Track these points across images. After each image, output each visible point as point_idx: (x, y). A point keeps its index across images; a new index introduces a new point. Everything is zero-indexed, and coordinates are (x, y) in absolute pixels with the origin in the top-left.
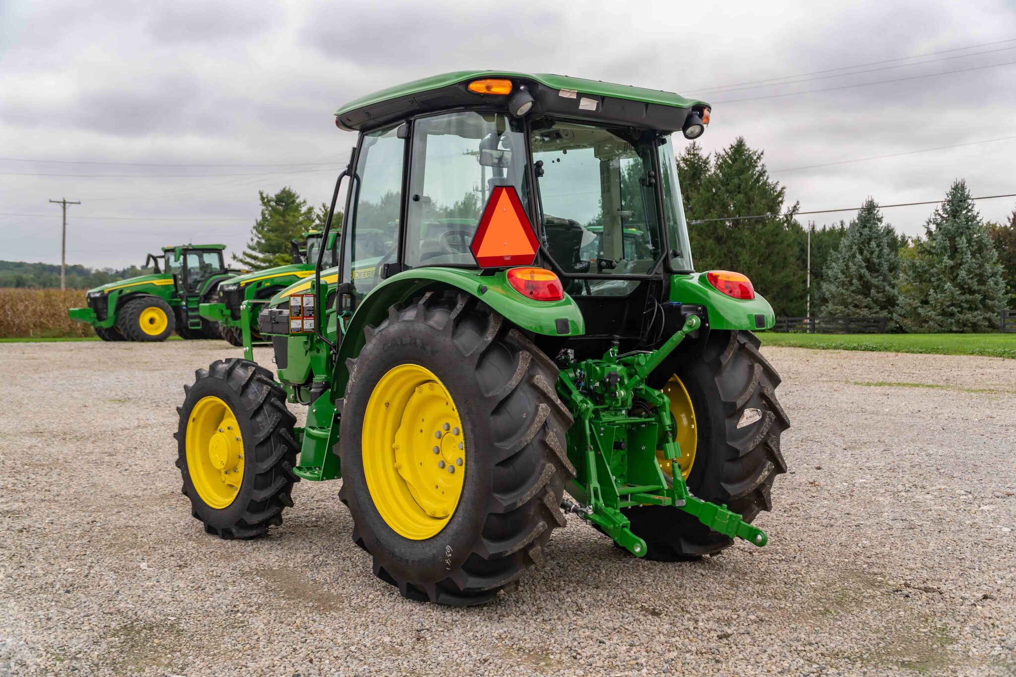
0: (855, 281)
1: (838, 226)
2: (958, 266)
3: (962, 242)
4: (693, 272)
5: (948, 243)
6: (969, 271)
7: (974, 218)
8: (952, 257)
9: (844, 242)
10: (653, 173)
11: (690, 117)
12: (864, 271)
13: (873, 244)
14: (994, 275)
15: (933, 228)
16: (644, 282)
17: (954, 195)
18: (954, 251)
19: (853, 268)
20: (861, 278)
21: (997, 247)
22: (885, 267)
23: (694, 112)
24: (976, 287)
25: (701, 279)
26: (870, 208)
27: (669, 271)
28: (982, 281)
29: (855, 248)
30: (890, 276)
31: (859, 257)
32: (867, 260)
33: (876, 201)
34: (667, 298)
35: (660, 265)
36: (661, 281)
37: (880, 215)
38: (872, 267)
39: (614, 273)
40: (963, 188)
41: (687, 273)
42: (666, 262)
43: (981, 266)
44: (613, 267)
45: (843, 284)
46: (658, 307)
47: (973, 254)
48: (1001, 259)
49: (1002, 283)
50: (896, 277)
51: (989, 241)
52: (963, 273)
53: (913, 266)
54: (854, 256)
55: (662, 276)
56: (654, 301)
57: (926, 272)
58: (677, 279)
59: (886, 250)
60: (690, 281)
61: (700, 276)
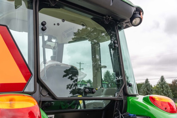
0: (145, 93)
1: (141, 83)
2: (163, 90)
3: (164, 86)
4: (138, 95)
5: (161, 86)
6: (165, 91)
7: (165, 82)
8: (162, 89)
9: (143, 85)
10: (116, 41)
11: (134, 14)
12: (147, 91)
13: (148, 86)
14: (170, 92)
15: (158, 83)
16: (113, 101)
17: (162, 78)
18: (163, 88)
19: (145, 90)
20: (146, 92)
21: (170, 87)
22: (150, 90)
23: (136, 12)
24: (167, 94)
25: (145, 99)
26: (147, 80)
27: (126, 94)
28: (168, 93)
29: (145, 87)
30: (151, 92)
31: (146, 88)
32: (147, 89)
33: (148, 79)
34: (125, 111)
35: (122, 91)
36: (122, 100)
37: (149, 81)
38: (148, 90)
39: (94, 96)
40: (163, 77)
41: (135, 96)
42: (125, 89)
43: (167, 90)
44: (93, 93)
45: (143, 93)
46: (121, 116)
47: (166, 88)
48: (171, 89)
49: (171, 93)
50: (152, 92)
51: (169, 86)
52: (164, 92)
53: (156, 90)
54: (145, 88)
55: (123, 97)
56: (118, 112)
57: (158, 91)
58: (131, 99)
59: (150, 87)
60: (136, 100)
61: (144, 98)
